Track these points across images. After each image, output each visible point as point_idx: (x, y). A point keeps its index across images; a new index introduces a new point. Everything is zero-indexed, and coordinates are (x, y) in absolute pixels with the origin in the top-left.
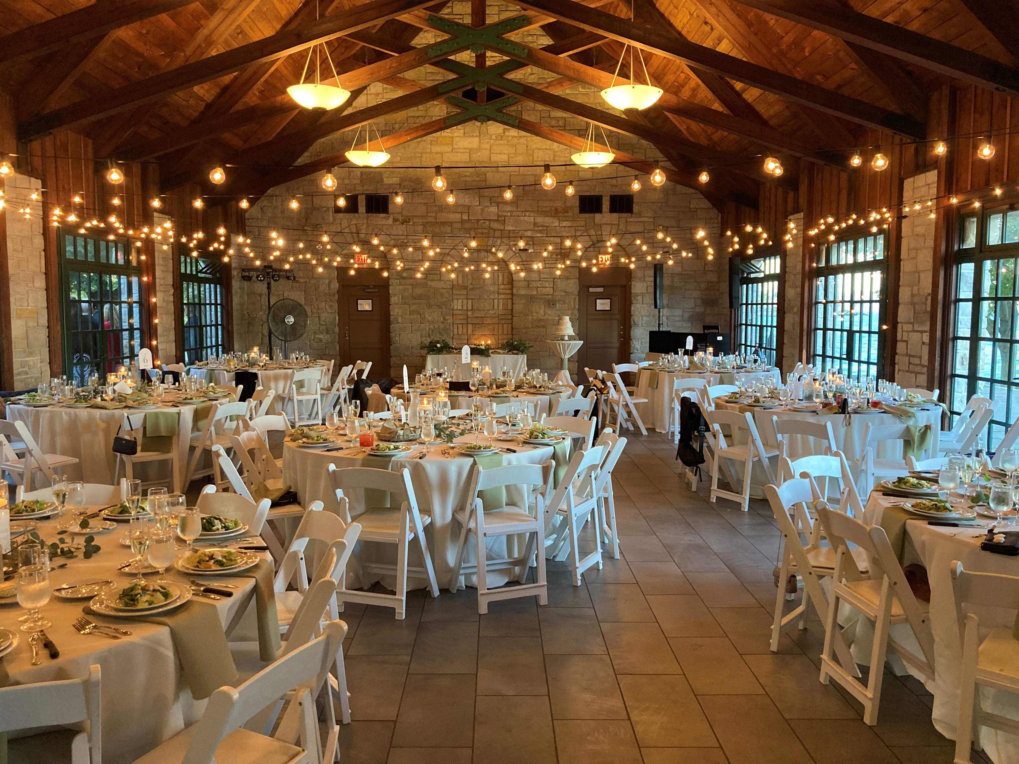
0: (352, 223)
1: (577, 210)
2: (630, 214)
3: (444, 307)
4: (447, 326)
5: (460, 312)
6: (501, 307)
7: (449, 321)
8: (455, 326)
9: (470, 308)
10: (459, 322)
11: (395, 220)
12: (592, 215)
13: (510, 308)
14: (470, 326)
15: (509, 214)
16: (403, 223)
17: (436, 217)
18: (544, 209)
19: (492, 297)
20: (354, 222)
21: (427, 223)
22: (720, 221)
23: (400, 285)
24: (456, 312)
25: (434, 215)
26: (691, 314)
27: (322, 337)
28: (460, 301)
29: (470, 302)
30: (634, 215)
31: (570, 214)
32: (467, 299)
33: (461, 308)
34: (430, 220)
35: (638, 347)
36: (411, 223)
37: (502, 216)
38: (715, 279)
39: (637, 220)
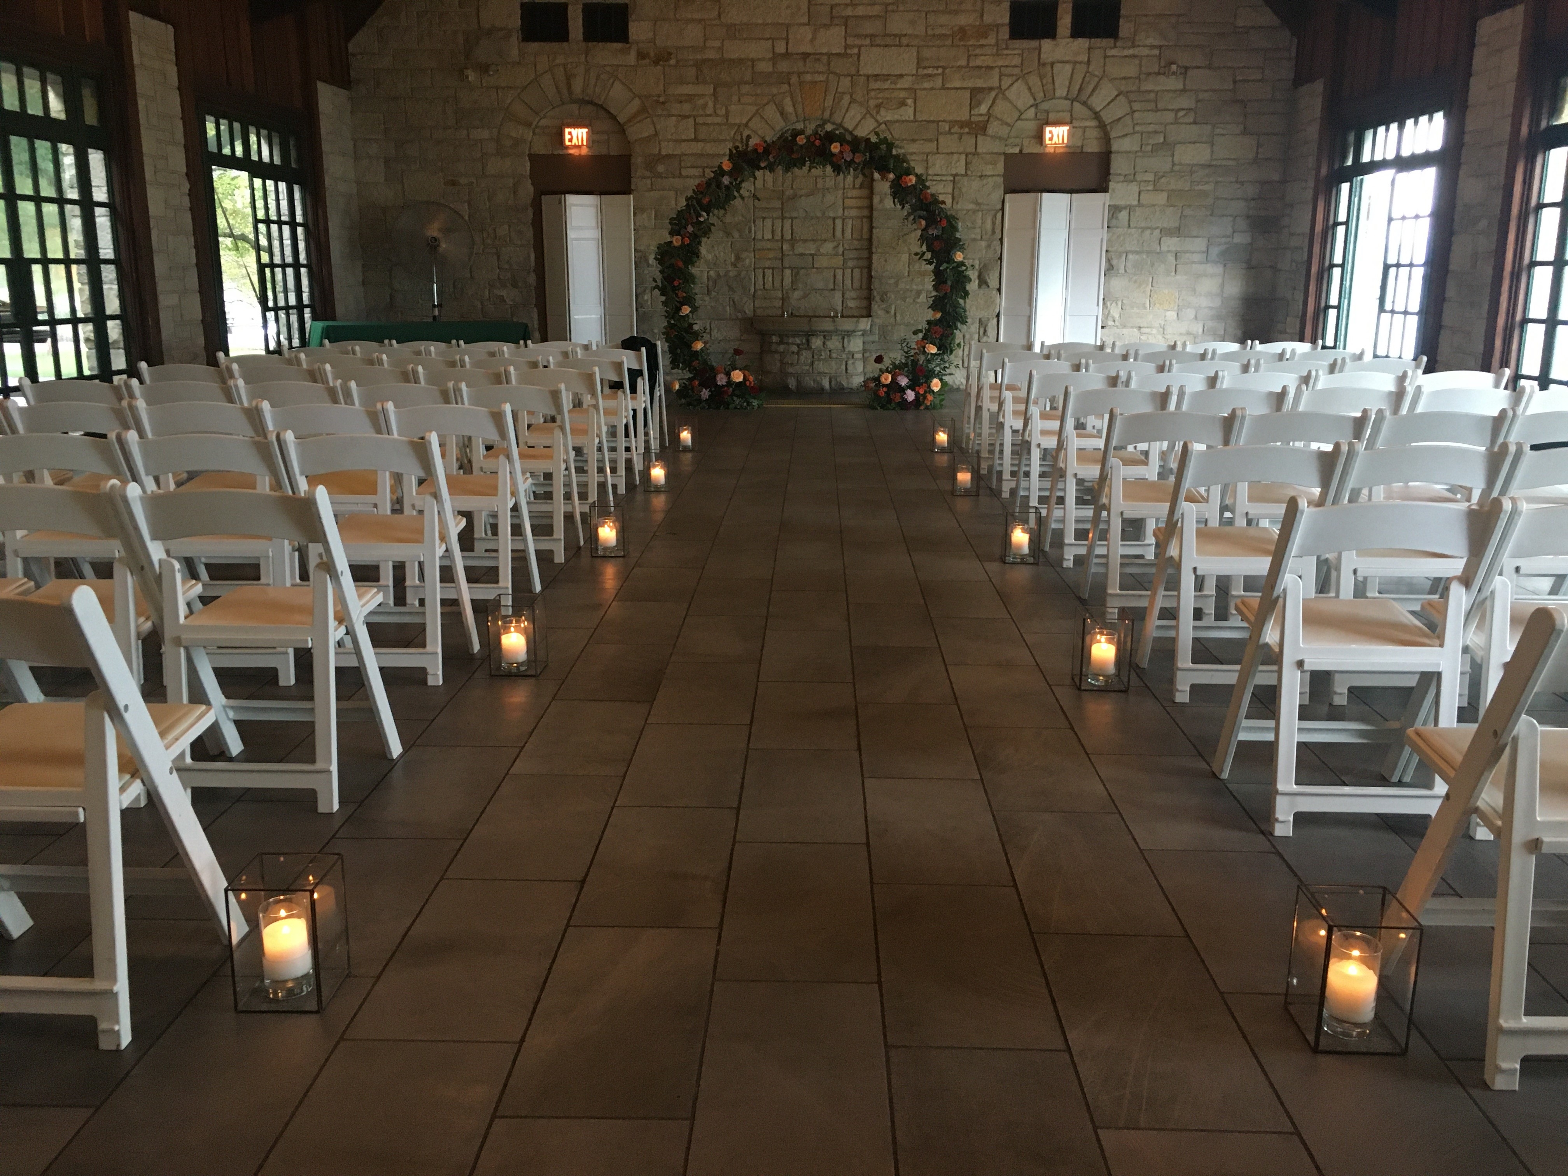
0: (558, 61)
1: (1005, 33)
2: (1112, 41)
3: (736, 235)
4: (743, 274)
5: (769, 245)
6: (848, 234)
7: (747, 261)
8: (760, 272)
9: (788, 236)
10: (768, 264)
11: (641, 55)
12: (1034, 43)
13: (865, 236)
14: (788, 272)
15: (868, 41)
16: (656, 63)
17: (721, 49)
18: (938, 31)
19: (832, 215)
20: (560, 60)
21: (704, 61)
22: (1293, 54)
23: (652, 190)
24: (759, 245)
25: (717, 44)
26: (1224, 247)
27: (504, 293)
28: (768, 222)
29: (788, 223)
30: (1119, 44)
31: (991, 40)
32: (783, 218)
33: (770, 237)
34: (711, 55)
35: (1117, 316)
36: (673, 62)
37: (853, 46)
38: (1276, 177)
39: (1126, 52)
